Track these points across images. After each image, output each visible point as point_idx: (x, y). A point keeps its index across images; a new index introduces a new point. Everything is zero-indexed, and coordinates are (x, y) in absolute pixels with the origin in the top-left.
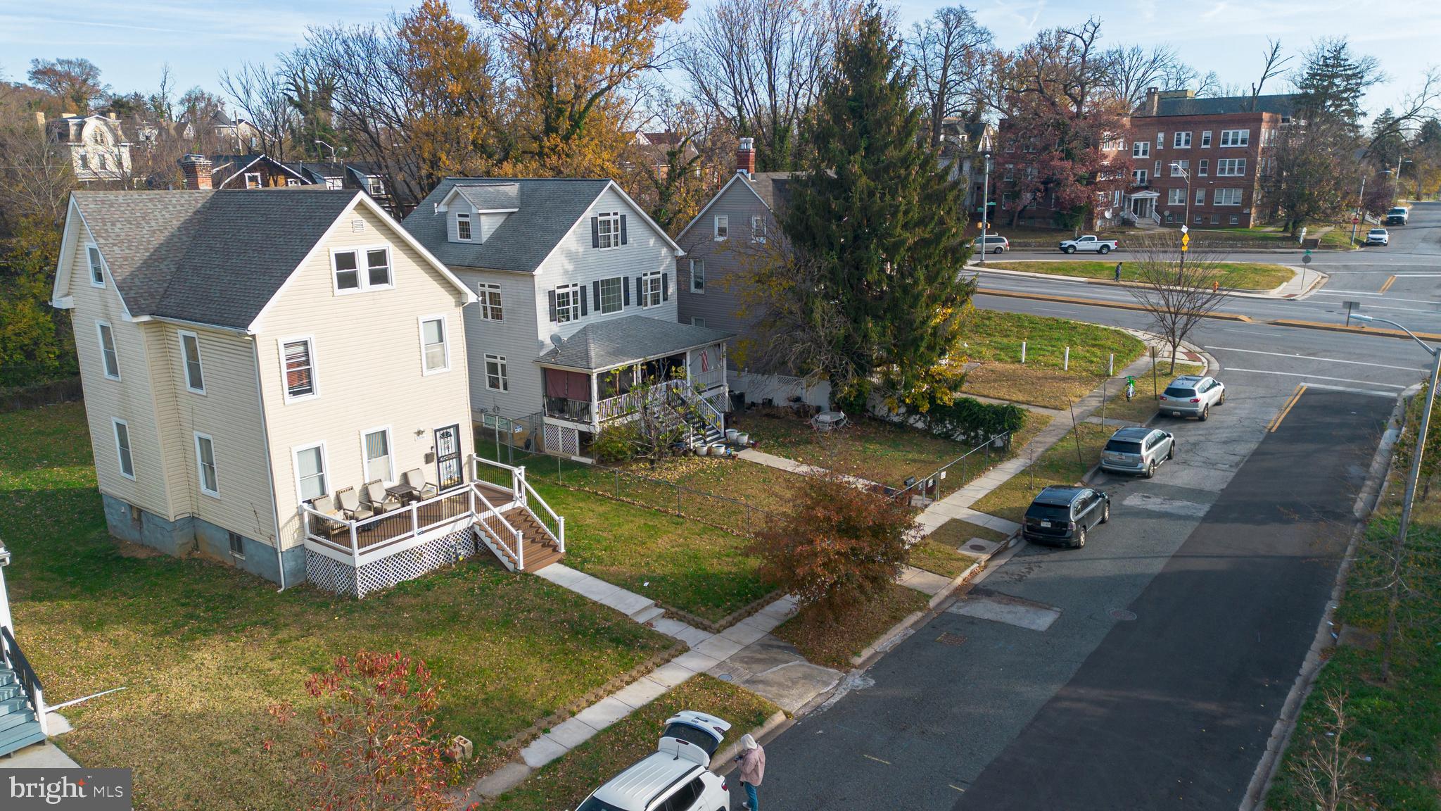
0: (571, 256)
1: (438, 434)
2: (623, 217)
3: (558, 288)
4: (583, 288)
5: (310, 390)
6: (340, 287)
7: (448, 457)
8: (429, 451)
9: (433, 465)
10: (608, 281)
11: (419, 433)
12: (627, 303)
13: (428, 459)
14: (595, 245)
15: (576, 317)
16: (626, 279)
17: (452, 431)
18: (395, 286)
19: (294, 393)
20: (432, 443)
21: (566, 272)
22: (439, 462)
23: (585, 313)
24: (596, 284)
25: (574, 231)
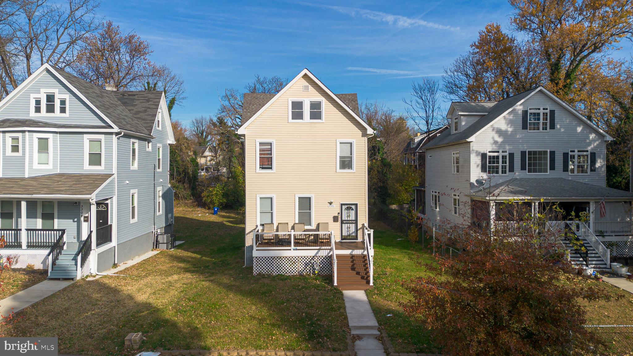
0: (500, 132)
1: (344, 207)
2: (552, 112)
3: (490, 152)
4: (512, 155)
5: (271, 168)
6: (293, 118)
7: (348, 222)
8: (337, 215)
9: (339, 223)
10: (535, 153)
11: (331, 203)
12: (552, 168)
13: (335, 219)
14: (525, 127)
15: (504, 172)
16: (553, 153)
17: (353, 207)
18: (324, 121)
19: (263, 168)
20: (339, 211)
21: (496, 142)
22: (342, 222)
23: (512, 169)
24: (523, 154)
25: (504, 117)
